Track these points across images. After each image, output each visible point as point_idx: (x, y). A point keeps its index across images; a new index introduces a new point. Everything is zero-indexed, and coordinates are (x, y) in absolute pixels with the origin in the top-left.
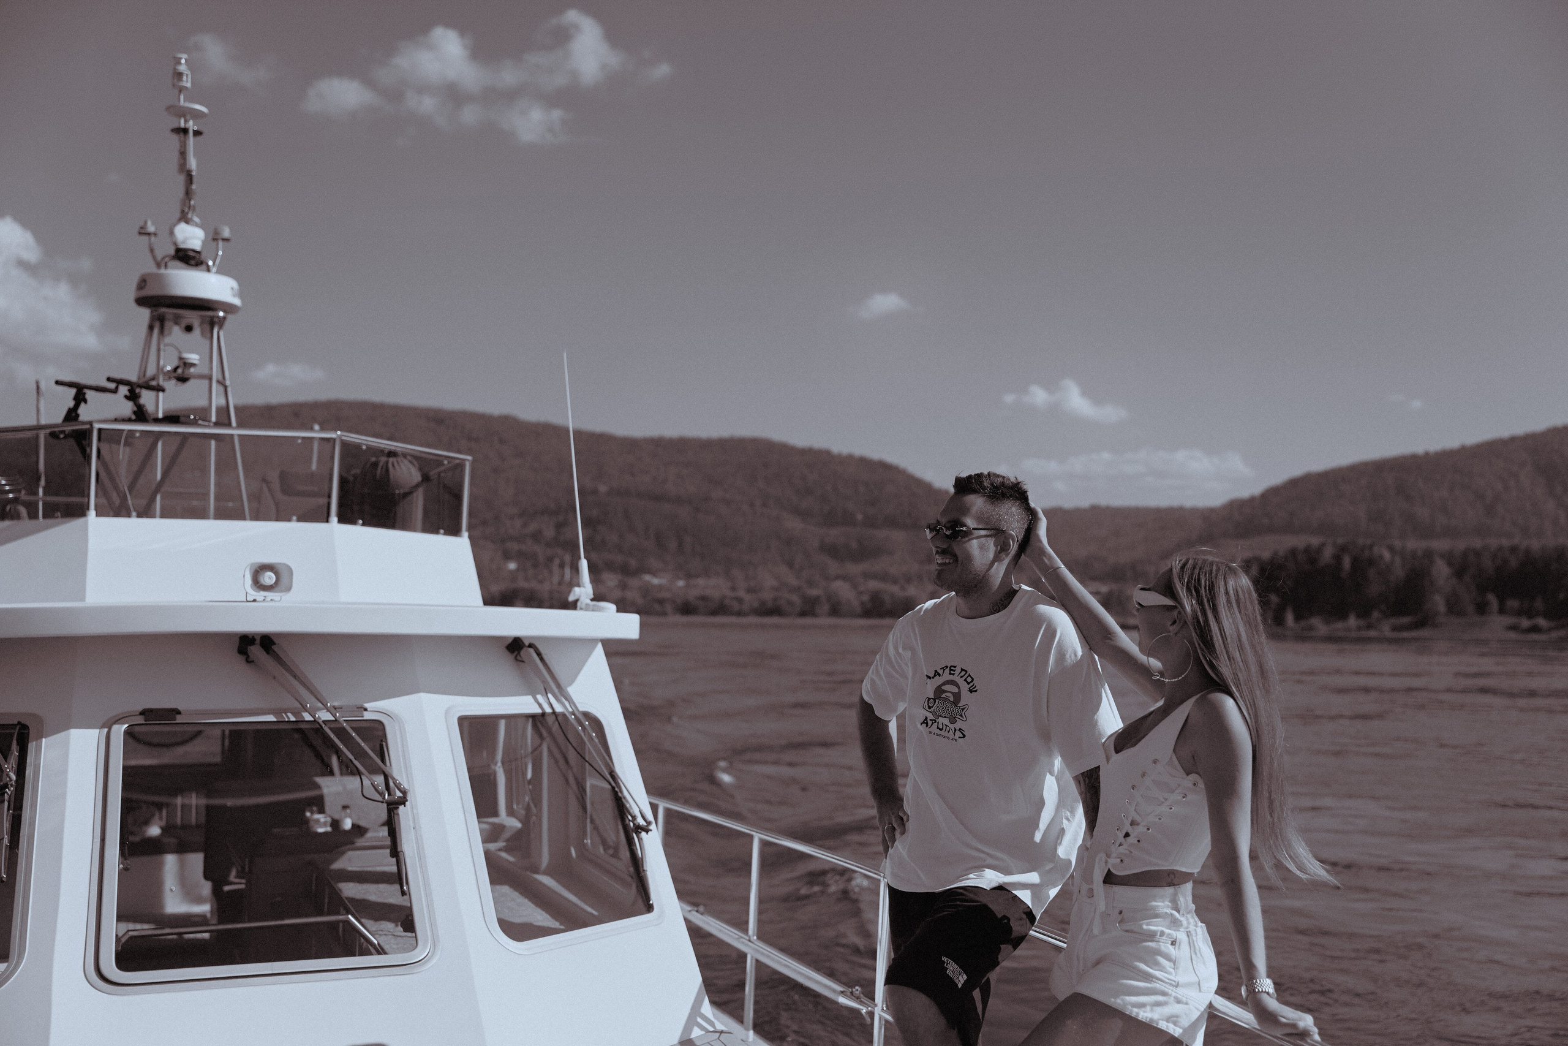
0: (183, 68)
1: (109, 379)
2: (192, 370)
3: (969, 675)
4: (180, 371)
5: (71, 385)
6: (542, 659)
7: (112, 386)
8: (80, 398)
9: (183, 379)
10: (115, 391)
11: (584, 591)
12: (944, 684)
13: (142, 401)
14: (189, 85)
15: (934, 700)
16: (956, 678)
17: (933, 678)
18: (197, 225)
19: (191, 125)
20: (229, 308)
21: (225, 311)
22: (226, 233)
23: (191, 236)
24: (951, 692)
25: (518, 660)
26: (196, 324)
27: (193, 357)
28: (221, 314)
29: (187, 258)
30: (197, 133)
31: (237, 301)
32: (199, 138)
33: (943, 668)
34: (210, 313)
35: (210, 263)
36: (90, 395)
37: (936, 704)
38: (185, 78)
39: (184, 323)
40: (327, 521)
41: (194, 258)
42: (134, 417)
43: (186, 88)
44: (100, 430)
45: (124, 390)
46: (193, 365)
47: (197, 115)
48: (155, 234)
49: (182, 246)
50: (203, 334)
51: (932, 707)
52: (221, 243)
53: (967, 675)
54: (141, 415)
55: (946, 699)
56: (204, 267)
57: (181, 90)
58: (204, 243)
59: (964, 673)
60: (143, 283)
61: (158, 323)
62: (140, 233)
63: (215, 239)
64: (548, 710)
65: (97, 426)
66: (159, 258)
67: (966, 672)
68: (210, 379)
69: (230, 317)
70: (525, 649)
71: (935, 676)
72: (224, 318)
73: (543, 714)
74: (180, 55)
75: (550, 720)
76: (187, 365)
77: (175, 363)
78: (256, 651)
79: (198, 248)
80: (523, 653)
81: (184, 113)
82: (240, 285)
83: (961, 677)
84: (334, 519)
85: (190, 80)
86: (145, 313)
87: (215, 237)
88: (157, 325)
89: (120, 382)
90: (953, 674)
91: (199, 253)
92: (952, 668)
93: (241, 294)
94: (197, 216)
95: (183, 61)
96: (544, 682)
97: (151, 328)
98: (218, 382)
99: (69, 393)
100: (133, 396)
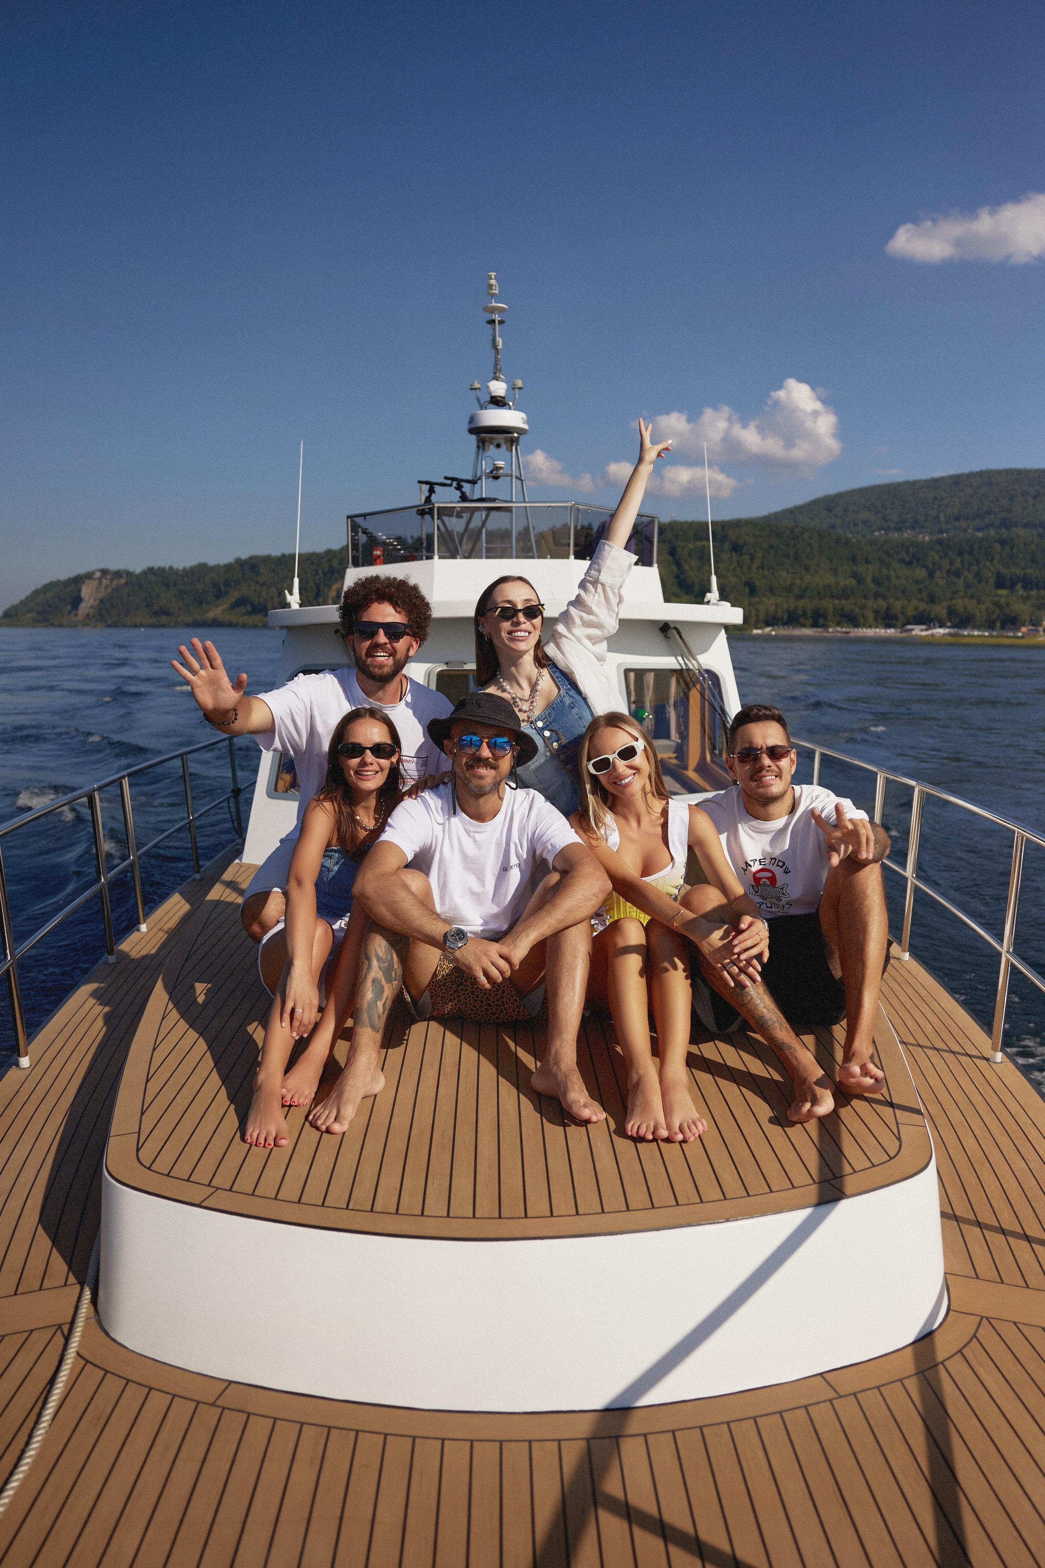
0: (493, 282)
1: (446, 478)
2: (501, 471)
4: (494, 472)
5: (426, 483)
6: (681, 637)
7: (449, 482)
8: (432, 491)
9: (496, 478)
10: (450, 485)
11: (713, 595)
13: (464, 490)
14: (497, 292)
18: (503, 381)
19: (497, 318)
20: (521, 431)
21: (519, 434)
22: (519, 383)
23: (498, 388)
25: (667, 637)
26: (502, 442)
27: (501, 463)
28: (516, 435)
29: (498, 402)
30: (501, 322)
31: (526, 427)
32: (503, 325)
34: (510, 435)
35: (511, 404)
36: (437, 488)
38: (494, 287)
39: (495, 442)
40: (568, 558)
41: (501, 401)
42: (460, 500)
43: (495, 294)
44: (439, 508)
45: (455, 484)
46: (501, 468)
47: (500, 310)
48: (479, 389)
49: (493, 394)
50: (507, 449)
52: (517, 390)
54: (464, 498)
56: (507, 406)
57: (493, 295)
58: (507, 391)
60: (472, 419)
61: (482, 445)
62: (472, 389)
63: (514, 389)
64: (684, 667)
65: (436, 505)
66: (482, 402)
68: (512, 476)
69: (522, 437)
70: (670, 630)
72: (518, 437)
73: (682, 670)
74: (491, 273)
75: (685, 673)
76: (497, 468)
77: (491, 468)
79: (503, 395)
80: (669, 632)
81: (493, 310)
82: (527, 416)
84: (572, 557)
85: (497, 289)
86: (473, 438)
87: (513, 388)
88: (481, 445)
89: (453, 479)
91: (503, 398)
93: (528, 422)
94: (503, 375)
95: (493, 277)
96: (681, 650)
97: (478, 447)
98: (517, 478)
99: (426, 488)
100: (459, 488)
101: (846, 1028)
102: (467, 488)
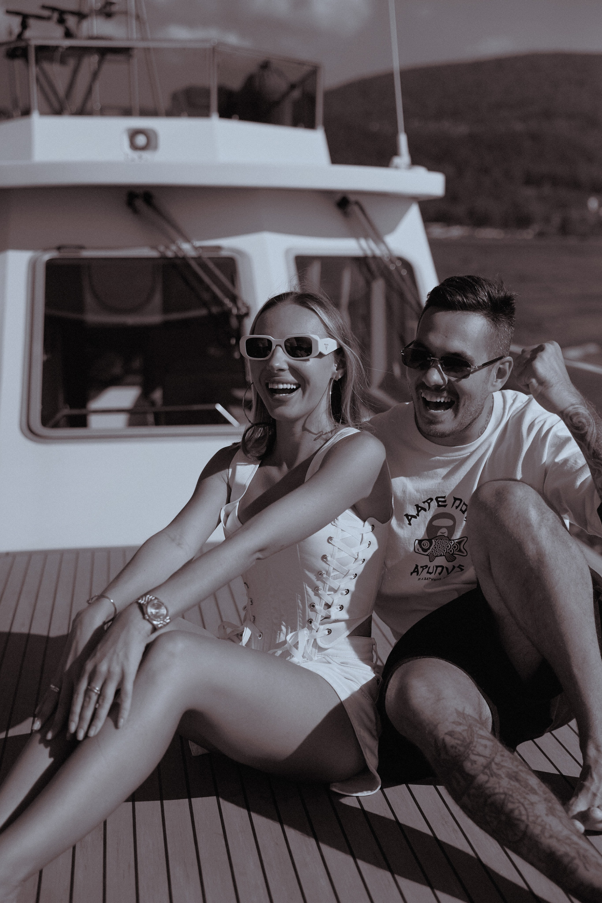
1: (44, 7)
3: (464, 504)
4: (107, 9)
5: (17, 13)
6: (363, 212)
7: (46, 13)
8: (24, 26)
9: (110, 15)
10: (49, 18)
12: (434, 518)
13: (68, 23)
15: (430, 541)
16: (448, 510)
17: (418, 515)
24: (446, 527)
25: (345, 213)
33: (426, 501)
36: (32, 22)
37: (432, 546)
40: (210, 117)
42: (63, 37)
44: (35, 47)
45: (56, 16)
51: (429, 549)
53: (462, 503)
54: (69, 35)
55: (442, 537)
59: (458, 502)
64: (369, 253)
65: (32, 44)
67: (461, 500)
68: (130, 14)
70: (350, 204)
71: (419, 511)
73: (364, 257)
77: (103, 2)
78: (139, 203)
80: (348, 206)
83: (457, 507)
84: (215, 115)
89: (53, 9)
90: (445, 506)
92: (439, 499)
96: (365, 229)
98: (136, 16)
99: (17, 21)
100: (61, 21)
101: (577, 731)
102: (71, 21)
